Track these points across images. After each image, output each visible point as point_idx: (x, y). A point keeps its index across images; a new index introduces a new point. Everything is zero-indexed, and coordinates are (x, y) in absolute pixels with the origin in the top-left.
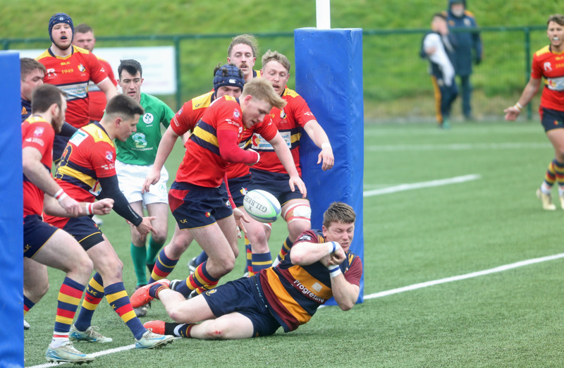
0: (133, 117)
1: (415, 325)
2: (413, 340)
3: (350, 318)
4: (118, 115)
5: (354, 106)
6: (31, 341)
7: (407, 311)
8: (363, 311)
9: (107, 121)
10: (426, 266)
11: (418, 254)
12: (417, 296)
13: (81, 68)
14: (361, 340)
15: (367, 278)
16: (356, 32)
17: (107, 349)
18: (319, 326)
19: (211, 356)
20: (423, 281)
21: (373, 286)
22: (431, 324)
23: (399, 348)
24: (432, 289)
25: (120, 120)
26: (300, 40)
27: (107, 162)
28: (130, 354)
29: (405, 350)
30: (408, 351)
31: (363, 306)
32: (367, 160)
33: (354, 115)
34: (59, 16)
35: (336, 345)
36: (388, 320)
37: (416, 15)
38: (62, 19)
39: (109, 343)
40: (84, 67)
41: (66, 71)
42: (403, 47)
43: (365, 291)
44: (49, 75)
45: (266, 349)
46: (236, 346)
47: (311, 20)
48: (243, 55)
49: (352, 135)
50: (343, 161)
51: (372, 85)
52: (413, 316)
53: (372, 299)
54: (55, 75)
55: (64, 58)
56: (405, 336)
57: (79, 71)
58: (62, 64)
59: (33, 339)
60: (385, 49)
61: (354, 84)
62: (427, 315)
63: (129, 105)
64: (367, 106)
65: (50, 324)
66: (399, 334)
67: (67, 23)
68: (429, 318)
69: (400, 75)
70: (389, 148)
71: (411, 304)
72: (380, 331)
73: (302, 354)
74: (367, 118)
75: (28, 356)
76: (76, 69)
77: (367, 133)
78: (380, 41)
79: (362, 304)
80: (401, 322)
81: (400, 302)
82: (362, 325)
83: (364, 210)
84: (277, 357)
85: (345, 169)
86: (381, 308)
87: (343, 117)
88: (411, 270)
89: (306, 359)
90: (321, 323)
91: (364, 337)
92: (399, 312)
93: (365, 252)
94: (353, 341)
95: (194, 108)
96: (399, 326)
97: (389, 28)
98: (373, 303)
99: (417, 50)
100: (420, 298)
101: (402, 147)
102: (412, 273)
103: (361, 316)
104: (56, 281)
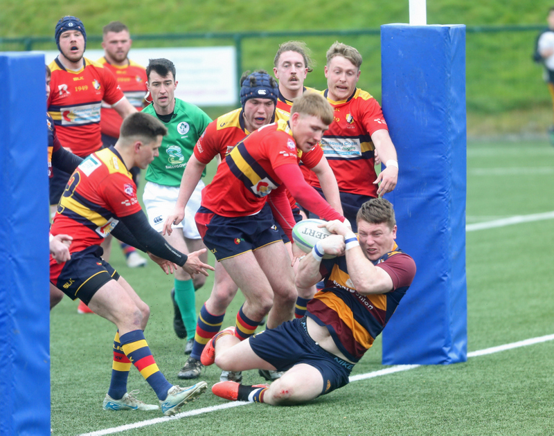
0: (155, 140)
1: (530, 389)
2: (528, 407)
3: (451, 380)
4: (137, 139)
5: (452, 119)
6: (60, 408)
7: (521, 372)
8: (467, 372)
9: (123, 145)
10: (543, 316)
11: (534, 302)
12: (533, 353)
13: (96, 85)
14: (464, 407)
15: (472, 331)
16: (456, 30)
17: (153, 417)
18: (413, 390)
19: (280, 427)
20: (540, 335)
21: (479, 341)
22: (550, 387)
23: (510, 416)
24: (551, 345)
25: (140, 145)
26: (388, 38)
27: (126, 197)
28: (180, 424)
29: (518, 420)
30: (522, 421)
31: (466, 366)
32: (471, 187)
33: (453, 131)
34: (67, 21)
35: (433, 413)
36: (497, 382)
37: (531, 9)
38: (71, 25)
39: (154, 410)
40: (99, 83)
41: (80, 88)
42: (516, 47)
43: (468, 346)
44: (61, 93)
45: (348, 417)
46: (311, 414)
47: (403, 14)
48: (293, 66)
49: (449, 155)
50: (440, 188)
51: (477, 94)
52: (528, 377)
53: (477, 357)
54: (68, 93)
55: (76, 71)
56: (518, 402)
57: (94, 88)
58: (75, 79)
59: (61, 405)
60: (494, 50)
61: (453, 92)
62: (546, 377)
63: (149, 125)
64: (470, 120)
65: (83, 387)
66: (510, 400)
67: (78, 29)
68: (547, 380)
69: (512, 82)
70: (499, 171)
71: (525, 363)
72: (488, 396)
73: (392, 424)
74: (470, 135)
75: (56, 426)
76: (91, 86)
77: (470, 153)
78: (487, 40)
79: (465, 363)
80: (513, 385)
81: (513, 361)
82: (465, 389)
83: (467, 247)
84: (361, 428)
85: (442, 197)
86: (489, 368)
87: (440, 133)
88: (526, 322)
89: (397, 431)
90: (415, 386)
91: (468, 404)
92: (511, 373)
93: (469, 299)
94: (454, 408)
95: (219, 128)
96: (511, 390)
97: (499, 24)
98: (478, 362)
99: (531, 51)
100: (537, 356)
101: (514, 170)
102: (527, 325)
103: (464, 378)
104: (90, 334)
